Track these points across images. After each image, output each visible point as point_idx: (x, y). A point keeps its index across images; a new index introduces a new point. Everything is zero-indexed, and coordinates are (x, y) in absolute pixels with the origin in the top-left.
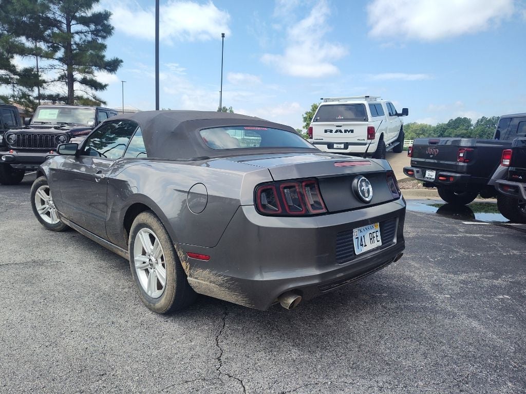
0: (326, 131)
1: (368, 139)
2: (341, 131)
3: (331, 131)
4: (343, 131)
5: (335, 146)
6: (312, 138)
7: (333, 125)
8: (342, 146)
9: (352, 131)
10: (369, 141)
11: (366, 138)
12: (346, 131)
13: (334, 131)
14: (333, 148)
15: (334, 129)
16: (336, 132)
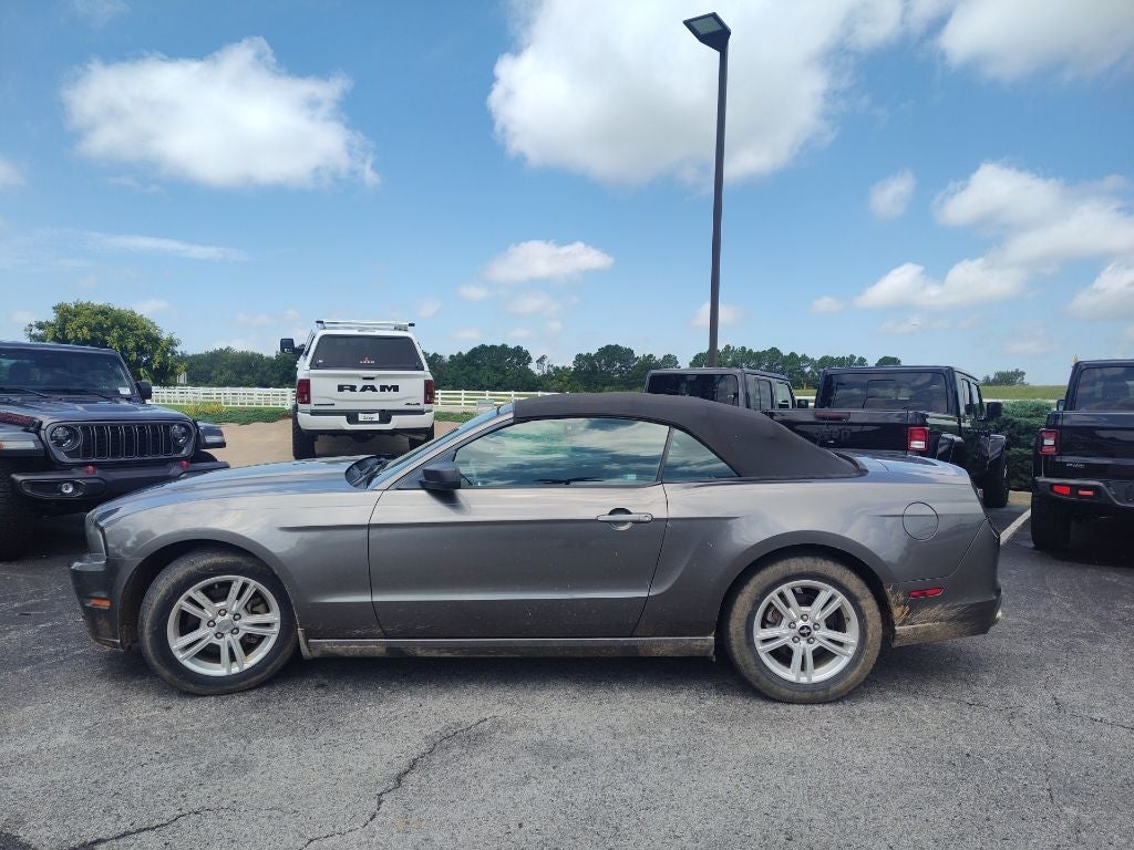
0: (341, 388)
1: (426, 402)
2: (373, 388)
3: (353, 388)
4: (378, 389)
5: (361, 417)
6: (308, 402)
7: (358, 376)
8: (376, 417)
9: (396, 388)
10: (427, 407)
11: (422, 401)
12: (383, 388)
13: (358, 389)
14: (357, 422)
15: (360, 384)
16: (364, 389)
